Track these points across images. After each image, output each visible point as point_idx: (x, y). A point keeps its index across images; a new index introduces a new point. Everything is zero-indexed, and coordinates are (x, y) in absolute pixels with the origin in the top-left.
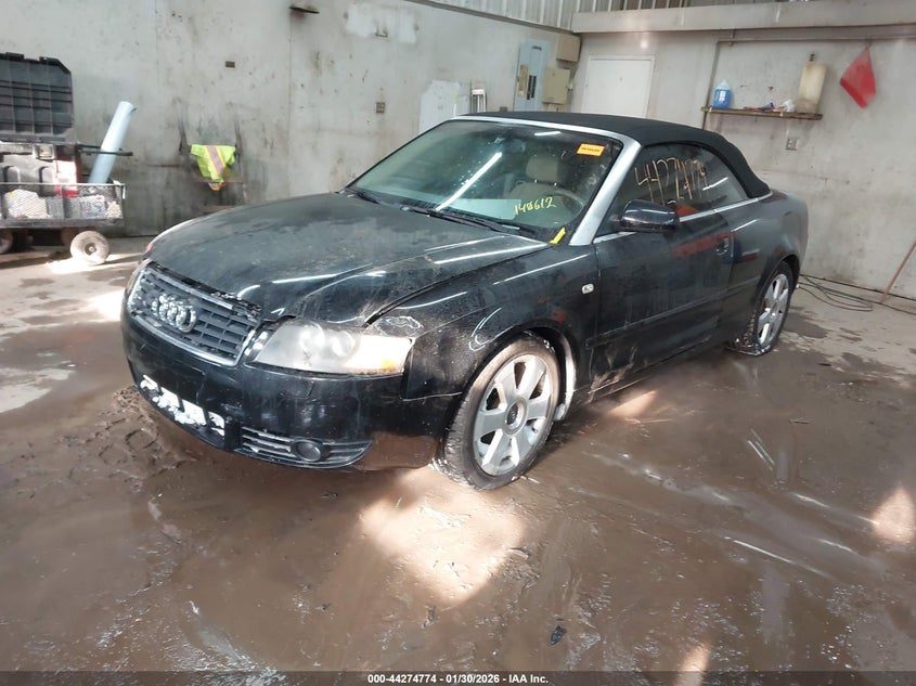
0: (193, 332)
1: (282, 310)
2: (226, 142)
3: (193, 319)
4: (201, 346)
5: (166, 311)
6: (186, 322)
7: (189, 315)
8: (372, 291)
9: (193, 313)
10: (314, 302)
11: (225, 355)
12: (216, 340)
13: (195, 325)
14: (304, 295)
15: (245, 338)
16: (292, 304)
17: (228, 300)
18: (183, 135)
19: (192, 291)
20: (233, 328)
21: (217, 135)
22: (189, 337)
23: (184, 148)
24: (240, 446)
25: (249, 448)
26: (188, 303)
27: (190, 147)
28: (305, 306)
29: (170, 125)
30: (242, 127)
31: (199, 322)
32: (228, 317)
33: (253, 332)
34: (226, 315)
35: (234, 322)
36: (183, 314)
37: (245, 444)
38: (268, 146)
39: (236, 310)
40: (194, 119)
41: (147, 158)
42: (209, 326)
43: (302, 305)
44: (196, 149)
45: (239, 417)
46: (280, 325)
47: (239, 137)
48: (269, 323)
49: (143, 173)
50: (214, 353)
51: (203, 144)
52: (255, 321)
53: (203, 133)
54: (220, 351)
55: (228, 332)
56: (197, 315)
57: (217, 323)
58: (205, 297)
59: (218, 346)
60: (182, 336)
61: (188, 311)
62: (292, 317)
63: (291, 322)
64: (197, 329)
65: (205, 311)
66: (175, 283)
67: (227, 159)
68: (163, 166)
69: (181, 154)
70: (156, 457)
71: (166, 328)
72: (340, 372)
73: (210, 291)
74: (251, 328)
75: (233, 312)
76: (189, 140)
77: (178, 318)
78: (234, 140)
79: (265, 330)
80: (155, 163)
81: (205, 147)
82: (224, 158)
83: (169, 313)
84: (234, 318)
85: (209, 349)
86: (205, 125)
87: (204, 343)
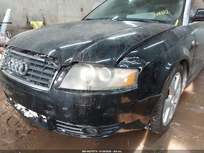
0: (27, 75)
1: (72, 59)
2: (41, 21)
3: (26, 68)
4: (31, 81)
5: (14, 66)
6: (23, 70)
7: (24, 67)
8: (116, 46)
9: (26, 65)
10: (87, 54)
11: (44, 85)
12: (38, 78)
13: (28, 71)
14: (82, 50)
15: (53, 76)
16: (76, 55)
17: (43, 58)
18: (27, 19)
19: (25, 55)
20: (46, 71)
21: (38, 19)
22: (25, 77)
23: (28, 23)
24: (56, 129)
25: (60, 130)
26: (24, 61)
27: (30, 22)
28: (83, 56)
29: (23, 16)
30: (45, 17)
31: (30, 70)
32: (44, 65)
33: (57, 72)
34: (42, 65)
35: (46, 68)
36: (22, 67)
37: (58, 128)
38: (52, 22)
39: (47, 61)
40: (30, 14)
41: (18, 26)
42: (35, 71)
43: (82, 56)
44: (32, 23)
45: (54, 117)
46: (71, 67)
47: (44, 19)
48: (65, 67)
49: (17, 31)
50: (38, 84)
51: (34, 21)
52: (57, 66)
53: (33, 18)
54: (41, 83)
55: (44, 73)
56: (28, 67)
57: (38, 69)
58: (31, 57)
59: (40, 81)
60: (22, 77)
61: (24, 65)
62: (77, 63)
63: (76, 65)
64: (29, 73)
65: (32, 64)
66: (17, 53)
67: (41, 25)
68: (23, 28)
69: (28, 25)
70: (19, 129)
71: (15, 74)
72: (107, 89)
73: (33, 54)
74: (56, 70)
75: (46, 63)
76: (30, 20)
77: (19, 69)
78: (43, 20)
79: (63, 70)
80: (20, 28)
81: (34, 22)
82: (40, 24)
83: (16, 67)
84: (46, 66)
85: (36, 83)
86: (34, 16)
87: (32, 80)
